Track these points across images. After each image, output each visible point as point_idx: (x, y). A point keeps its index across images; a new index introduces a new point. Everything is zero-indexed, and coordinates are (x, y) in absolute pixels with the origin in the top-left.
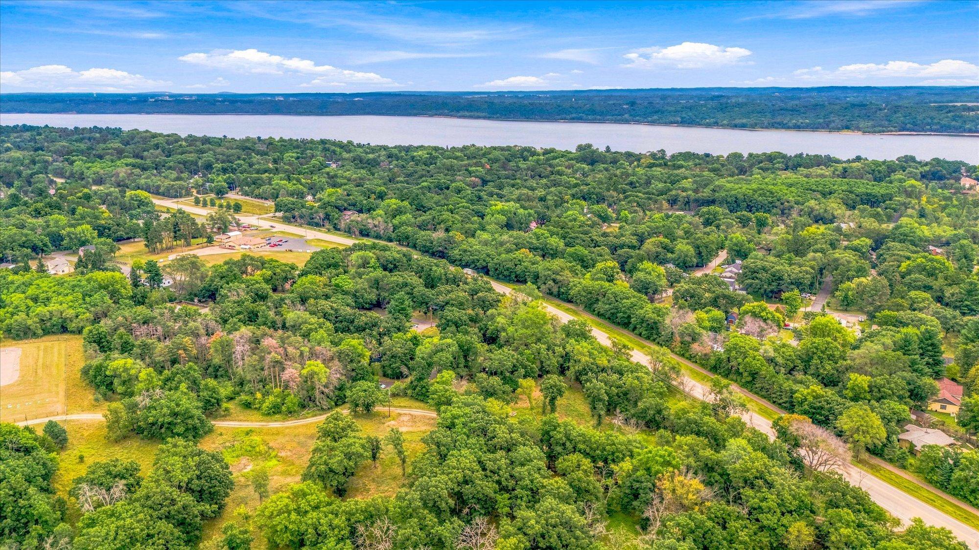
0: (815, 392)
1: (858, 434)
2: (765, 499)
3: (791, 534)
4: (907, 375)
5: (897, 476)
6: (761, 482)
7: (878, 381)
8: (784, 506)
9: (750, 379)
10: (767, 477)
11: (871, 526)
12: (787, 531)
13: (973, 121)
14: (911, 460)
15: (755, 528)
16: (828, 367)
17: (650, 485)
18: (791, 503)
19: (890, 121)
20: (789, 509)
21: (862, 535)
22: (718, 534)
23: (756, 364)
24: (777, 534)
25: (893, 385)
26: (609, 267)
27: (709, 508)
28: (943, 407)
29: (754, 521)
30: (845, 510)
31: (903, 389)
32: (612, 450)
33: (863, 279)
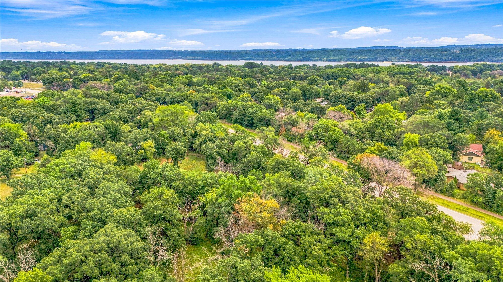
0: (380, 147)
1: (417, 168)
2: (338, 214)
3: (365, 245)
4: (446, 132)
5: (448, 202)
6: (336, 200)
7: (426, 137)
8: (359, 220)
9: (332, 146)
10: (342, 195)
11: (445, 232)
12: (361, 243)
13: (446, 56)
14: (457, 191)
15: (329, 241)
16: (388, 134)
17: (228, 209)
18: (364, 216)
19: (406, 56)
20: (362, 222)
21: (439, 240)
22: (290, 250)
23: (336, 135)
24: (352, 246)
25: (436, 139)
26: (245, 97)
27: (283, 226)
28: (470, 159)
29: (328, 236)
30: (418, 217)
31: (444, 142)
32: (203, 185)
33: (404, 98)
